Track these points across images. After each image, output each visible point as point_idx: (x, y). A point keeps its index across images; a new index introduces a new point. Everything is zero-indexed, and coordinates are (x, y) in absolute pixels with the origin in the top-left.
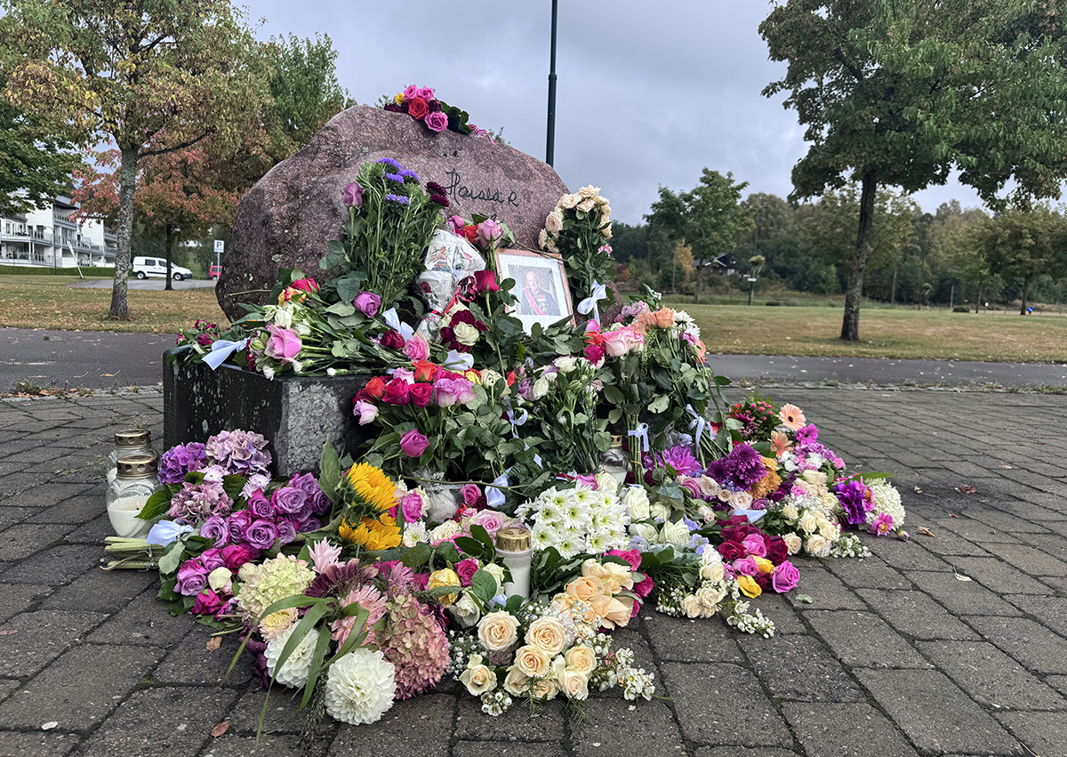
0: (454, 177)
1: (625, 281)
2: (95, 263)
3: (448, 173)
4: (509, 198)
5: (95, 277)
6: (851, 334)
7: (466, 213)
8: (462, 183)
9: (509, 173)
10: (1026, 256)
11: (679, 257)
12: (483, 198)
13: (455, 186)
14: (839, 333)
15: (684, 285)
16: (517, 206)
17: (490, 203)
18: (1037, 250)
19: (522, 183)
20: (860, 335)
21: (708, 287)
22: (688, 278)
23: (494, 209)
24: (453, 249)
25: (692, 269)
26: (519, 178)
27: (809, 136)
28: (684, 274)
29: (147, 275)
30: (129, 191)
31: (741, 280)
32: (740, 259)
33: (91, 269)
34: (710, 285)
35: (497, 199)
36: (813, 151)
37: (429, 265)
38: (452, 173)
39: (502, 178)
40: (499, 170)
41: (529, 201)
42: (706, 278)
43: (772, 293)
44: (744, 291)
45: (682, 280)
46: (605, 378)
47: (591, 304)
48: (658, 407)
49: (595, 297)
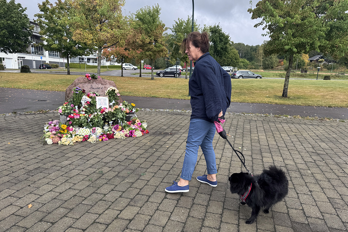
1: (281, 66)
6: (285, 95)
7: (93, 91)
11: (303, 57)
12: (96, 89)
15: (304, 67)
16: (103, 89)
21: (314, 68)
22: (306, 65)
24: (85, 98)
25: (308, 61)
28: (305, 63)
31: (328, 65)
32: (328, 58)
34: (315, 67)
35: (99, 89)
37: (82, 100)
38: (91, 86)
40: (100, 84)
42: (314, 65)
43: (340, 70)
44: (329, 69)
45: (304, 65)
46: (106, 115)
47: (111, 104)
48: (113, 119)
49: (113, 103)
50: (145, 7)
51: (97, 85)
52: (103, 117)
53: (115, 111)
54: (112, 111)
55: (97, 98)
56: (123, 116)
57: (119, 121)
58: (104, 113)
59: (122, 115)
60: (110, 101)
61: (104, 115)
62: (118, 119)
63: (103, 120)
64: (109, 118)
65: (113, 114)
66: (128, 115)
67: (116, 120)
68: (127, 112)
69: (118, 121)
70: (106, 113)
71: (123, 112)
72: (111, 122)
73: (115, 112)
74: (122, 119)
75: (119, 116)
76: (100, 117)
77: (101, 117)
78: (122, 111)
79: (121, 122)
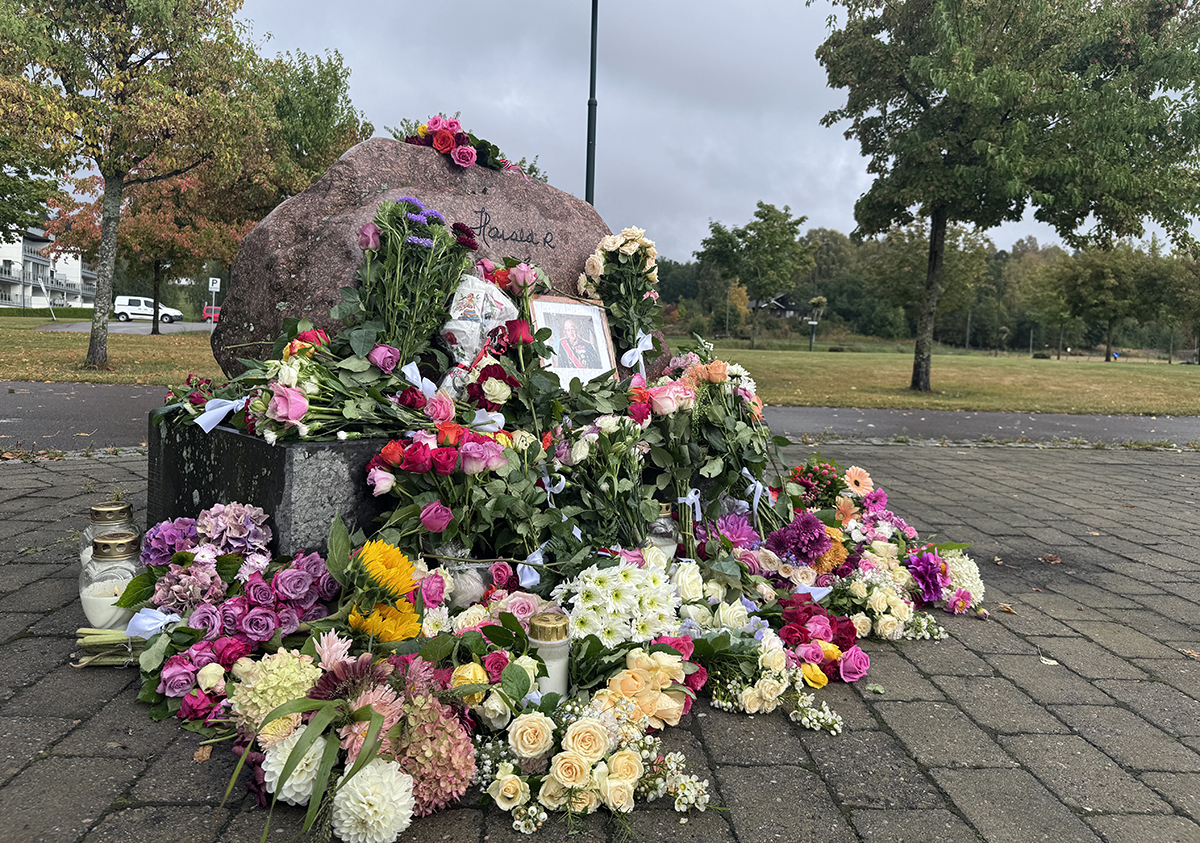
0: (484, 216)
1: (673, 323)
2: (70, 303)
3: (476, 212)
4: (545, 239)
5: (70, 319)
6: (922, 383)
7: (497, 256)
8: (492, 224)
9: (544, 212)
10: (1109, 298)
11: (733, 298)
12: (516, 239)
13: (484, 226)
14: (909, 383)
15: (739, 329)
16: (553, 248)
17: (522, 245)
18: (1120, 291)
19: (559, 223)
20: (933, 384)
21: (765, 331)
22: (743, 320)
23: (528, 252)
24: (482, 296)
25: (747, 311)
26: (555, 218)
27: (872, 168)
28: (738, 316)
29: (131, 317)
30: (113, 224)
31: (800, 323)
32: (799, 300)
33: (65, 310)
34: (768, 329)
35: (532, 241)
36: (877, 185)
37: (455, 314)
38: (481, 212)
39: (536, 217)
40: (533, 208)
41: (566, 243)
42: (763, 321)
43: (835, 337)
44: (804, 334)
45: (736, 322)
47: (636, 356)
48: (711, 470)
49: (641, 348)
50: (288, 53)
51: (515, 213)
57: (757, 487)
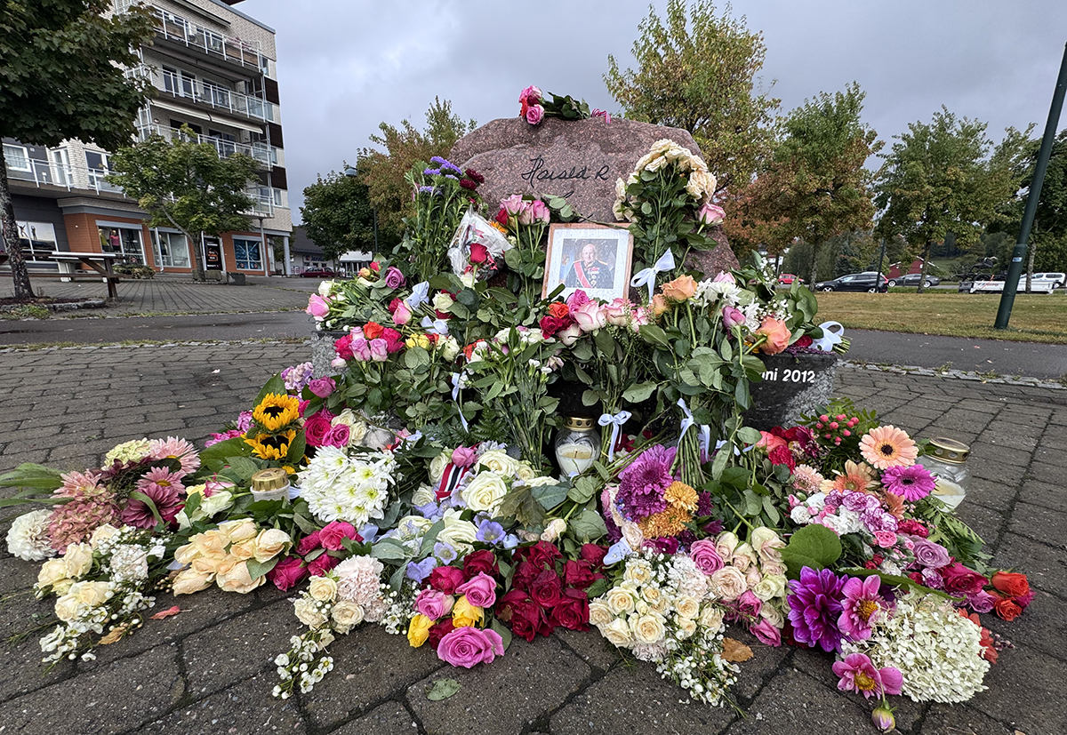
0: (538, 162)
3: (531, 161)
4: (599, 172)
8: (545, 167)
9: (608, 147)
12: (563, 178)
13: (535, 171)
16: (605, 180)
17: (569, 181)
23: (573, 187)
35: (582, 176)
38: (537, 159)
39: (596, 154)
40: (594, 148)
41: (624, 172)
46: (583, 355)
47: (648, 276)
48: (638, 395)
49: (657, 268)
51: (573, 153)
52: (557, 371)
53: (662, 322)
54: (635, 325)
55: (559, 235)
56: (728, 377)
57: (688, 422)
58: (571, 335)
59: (725, 369)
60: (641, 257)
61: (567, 352)
62: (678, 395)
63: (552, 390)
64: (606, 377)
65: (645, 347)
66: (772, 375)
67: (661, 409)
68: (773, 340)
69: (677, 414)
70: (586, 337)
71: (733, 341)
72: (615, 419)
73: (660, 336)
74: (716, 405)
75: (687, 376)
76: (534, 363)
77: (546, 370)
78: (726, 330)
79: (706, 429)
